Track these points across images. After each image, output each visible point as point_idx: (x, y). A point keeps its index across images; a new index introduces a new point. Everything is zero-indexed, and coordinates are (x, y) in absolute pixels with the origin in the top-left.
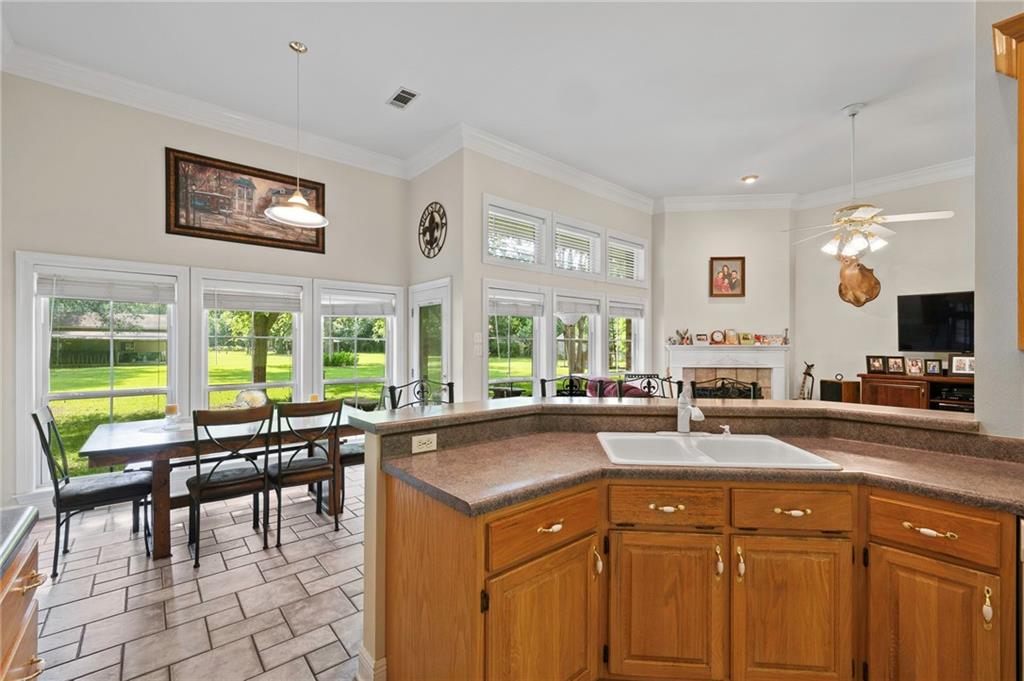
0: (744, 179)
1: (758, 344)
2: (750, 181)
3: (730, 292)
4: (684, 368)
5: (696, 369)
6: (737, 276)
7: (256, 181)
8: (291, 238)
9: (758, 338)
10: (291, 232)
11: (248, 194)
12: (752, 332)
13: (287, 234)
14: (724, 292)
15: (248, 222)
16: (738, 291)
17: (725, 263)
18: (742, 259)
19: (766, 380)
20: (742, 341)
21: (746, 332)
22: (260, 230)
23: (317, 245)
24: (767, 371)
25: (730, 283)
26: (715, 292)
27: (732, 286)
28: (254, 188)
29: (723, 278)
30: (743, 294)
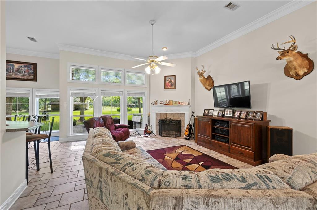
0: (163, 48)
1: (179, 105)
2: (165, 49)
3: (171, 87)
4: (156, 113)
5: (160, 113)
6: (173, 82)
7: (15, 64)
8: (26, 78)
9: (179, 103)
10: (26, 76)
11: (12, 68)
12: (178, 100)
13: (24, 77)
14: (169, 87)
15: (13, 75)
16: (173, 87)
17: (169, 77)
18: (175, 76)
19: (183, 117)
20: (174, 104)
21: (176, 101)
22: (16, 77)
23: (34, 79)
24: (183, 114)
25: (171, 84)
26: (166, 88)
27: (172, 85)
28: (14, 66)
29: (169, 83)
30: (175, 88)
